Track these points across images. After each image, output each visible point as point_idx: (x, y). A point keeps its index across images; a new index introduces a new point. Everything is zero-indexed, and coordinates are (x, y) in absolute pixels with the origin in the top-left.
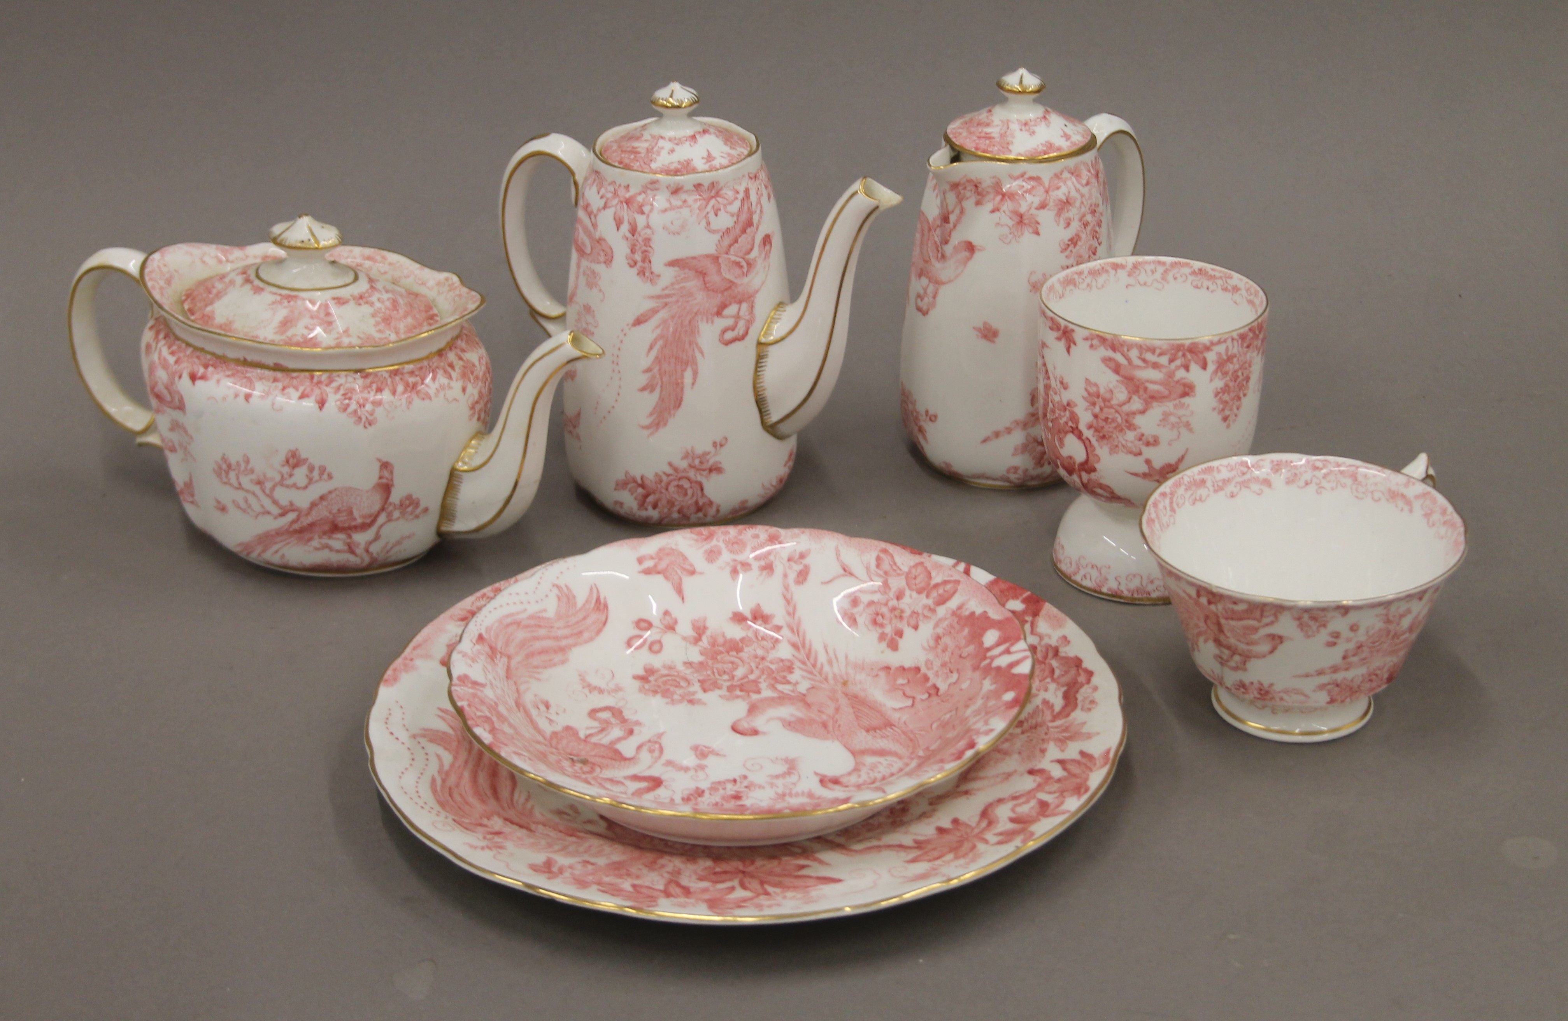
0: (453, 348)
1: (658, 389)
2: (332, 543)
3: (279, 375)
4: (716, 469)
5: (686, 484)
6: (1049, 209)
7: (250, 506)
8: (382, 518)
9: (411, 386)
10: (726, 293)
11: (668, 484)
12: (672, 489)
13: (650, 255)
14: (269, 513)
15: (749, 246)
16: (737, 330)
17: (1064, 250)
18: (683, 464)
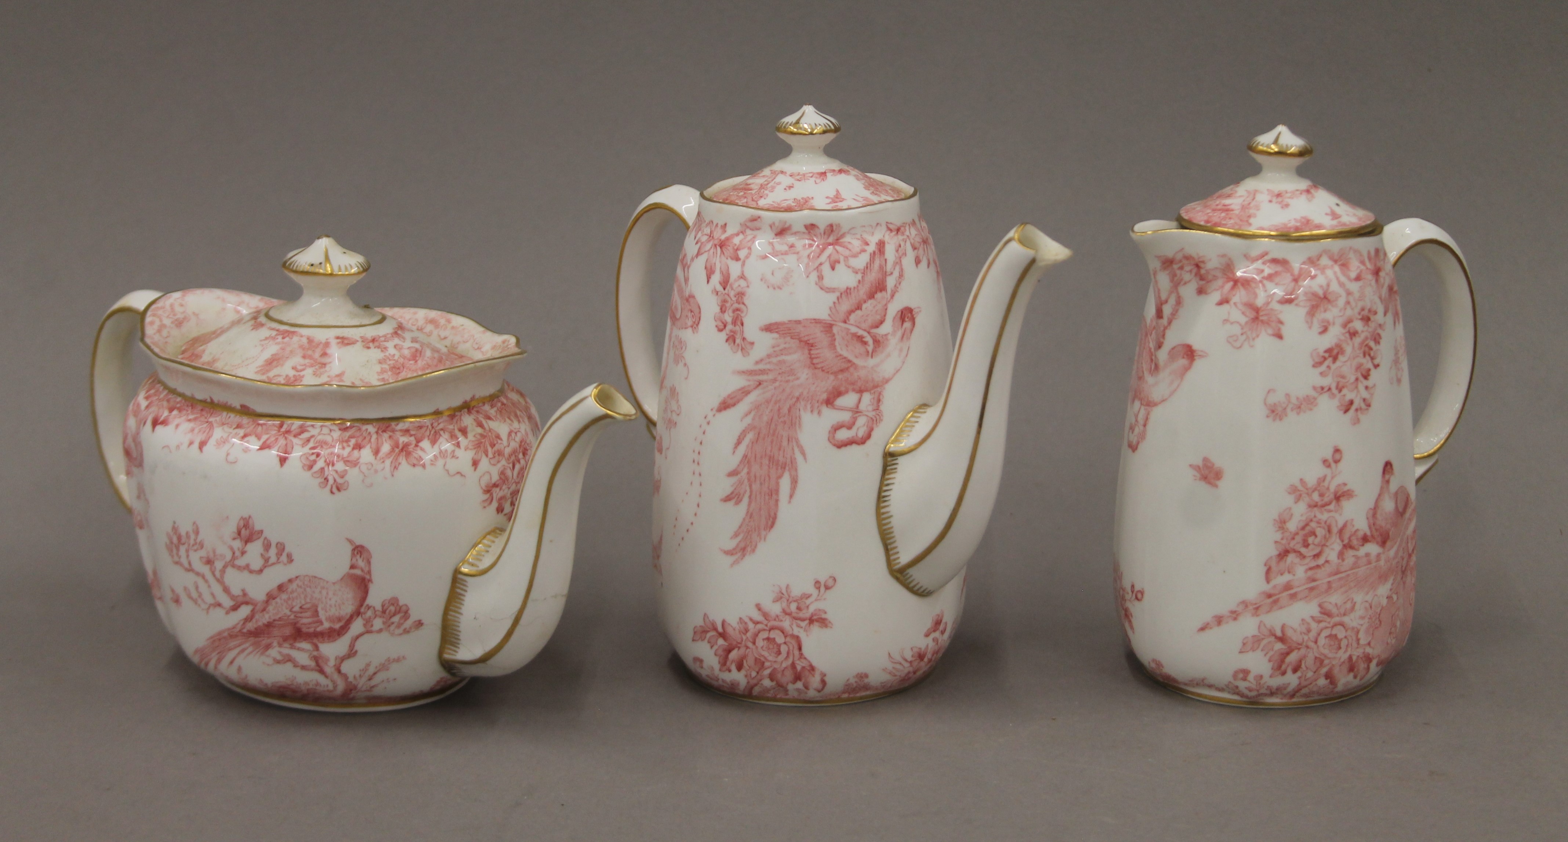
0: (473, 412)
1: (746, 500)
2: (294, 654)
3: (245, 420)
4: (819, 620)
5: (780, 639)
6: (1297, 305)
7: (200, 595)
8: (357, 626)
9: (401, 447)
10: (840, 376)
11: (756, 635)
12: (760, 643)
13: (743, 315)
14: (219, 605)
15: (878, 317)
16: (855, 428)
17: (1317, 365)
18: (775, 609)
